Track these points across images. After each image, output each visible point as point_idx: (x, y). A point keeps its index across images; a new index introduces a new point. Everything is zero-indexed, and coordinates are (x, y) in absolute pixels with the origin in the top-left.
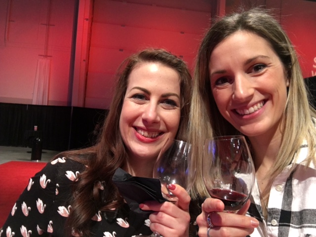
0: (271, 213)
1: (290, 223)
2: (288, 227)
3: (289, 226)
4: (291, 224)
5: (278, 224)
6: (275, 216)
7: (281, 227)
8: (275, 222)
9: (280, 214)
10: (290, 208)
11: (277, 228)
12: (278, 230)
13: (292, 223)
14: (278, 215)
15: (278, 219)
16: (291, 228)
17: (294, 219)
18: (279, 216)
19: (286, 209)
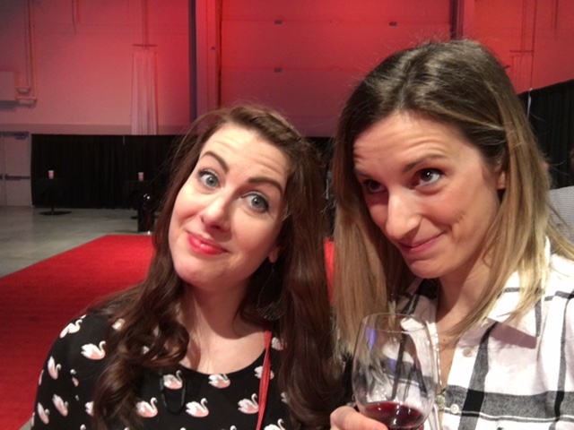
0: (452, 393)
1: (479, 411)
2: (475, 418)
3: (478, 416)
4: (481, 414)
5: (460, 412)
6: (458, 399)
7: (464, 417)
8: (456, 408)
9: (465, 396)
10: (483, 387)
11: (459, 418)
12: (459, 421)
13: (483, 412)
14: (463, 397)
15: (462, 405)
16: (480, 419)
17: (487, 404)
18: (464, 400)
19: (477, 388)
